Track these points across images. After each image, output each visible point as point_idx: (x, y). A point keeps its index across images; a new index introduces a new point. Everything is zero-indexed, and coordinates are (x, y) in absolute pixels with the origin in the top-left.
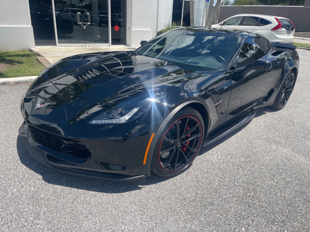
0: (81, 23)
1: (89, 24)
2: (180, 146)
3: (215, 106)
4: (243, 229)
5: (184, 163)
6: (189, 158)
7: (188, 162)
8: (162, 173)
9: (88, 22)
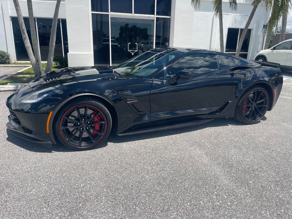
0: (130, 51)
1: (136, 51)
2: (88, 128)
3: (127, 103)
4: (82, 185)
5: (91, 142)
6: (97, 139)
7: (95, 142)
8: (66, 144)
9: (136, 50)
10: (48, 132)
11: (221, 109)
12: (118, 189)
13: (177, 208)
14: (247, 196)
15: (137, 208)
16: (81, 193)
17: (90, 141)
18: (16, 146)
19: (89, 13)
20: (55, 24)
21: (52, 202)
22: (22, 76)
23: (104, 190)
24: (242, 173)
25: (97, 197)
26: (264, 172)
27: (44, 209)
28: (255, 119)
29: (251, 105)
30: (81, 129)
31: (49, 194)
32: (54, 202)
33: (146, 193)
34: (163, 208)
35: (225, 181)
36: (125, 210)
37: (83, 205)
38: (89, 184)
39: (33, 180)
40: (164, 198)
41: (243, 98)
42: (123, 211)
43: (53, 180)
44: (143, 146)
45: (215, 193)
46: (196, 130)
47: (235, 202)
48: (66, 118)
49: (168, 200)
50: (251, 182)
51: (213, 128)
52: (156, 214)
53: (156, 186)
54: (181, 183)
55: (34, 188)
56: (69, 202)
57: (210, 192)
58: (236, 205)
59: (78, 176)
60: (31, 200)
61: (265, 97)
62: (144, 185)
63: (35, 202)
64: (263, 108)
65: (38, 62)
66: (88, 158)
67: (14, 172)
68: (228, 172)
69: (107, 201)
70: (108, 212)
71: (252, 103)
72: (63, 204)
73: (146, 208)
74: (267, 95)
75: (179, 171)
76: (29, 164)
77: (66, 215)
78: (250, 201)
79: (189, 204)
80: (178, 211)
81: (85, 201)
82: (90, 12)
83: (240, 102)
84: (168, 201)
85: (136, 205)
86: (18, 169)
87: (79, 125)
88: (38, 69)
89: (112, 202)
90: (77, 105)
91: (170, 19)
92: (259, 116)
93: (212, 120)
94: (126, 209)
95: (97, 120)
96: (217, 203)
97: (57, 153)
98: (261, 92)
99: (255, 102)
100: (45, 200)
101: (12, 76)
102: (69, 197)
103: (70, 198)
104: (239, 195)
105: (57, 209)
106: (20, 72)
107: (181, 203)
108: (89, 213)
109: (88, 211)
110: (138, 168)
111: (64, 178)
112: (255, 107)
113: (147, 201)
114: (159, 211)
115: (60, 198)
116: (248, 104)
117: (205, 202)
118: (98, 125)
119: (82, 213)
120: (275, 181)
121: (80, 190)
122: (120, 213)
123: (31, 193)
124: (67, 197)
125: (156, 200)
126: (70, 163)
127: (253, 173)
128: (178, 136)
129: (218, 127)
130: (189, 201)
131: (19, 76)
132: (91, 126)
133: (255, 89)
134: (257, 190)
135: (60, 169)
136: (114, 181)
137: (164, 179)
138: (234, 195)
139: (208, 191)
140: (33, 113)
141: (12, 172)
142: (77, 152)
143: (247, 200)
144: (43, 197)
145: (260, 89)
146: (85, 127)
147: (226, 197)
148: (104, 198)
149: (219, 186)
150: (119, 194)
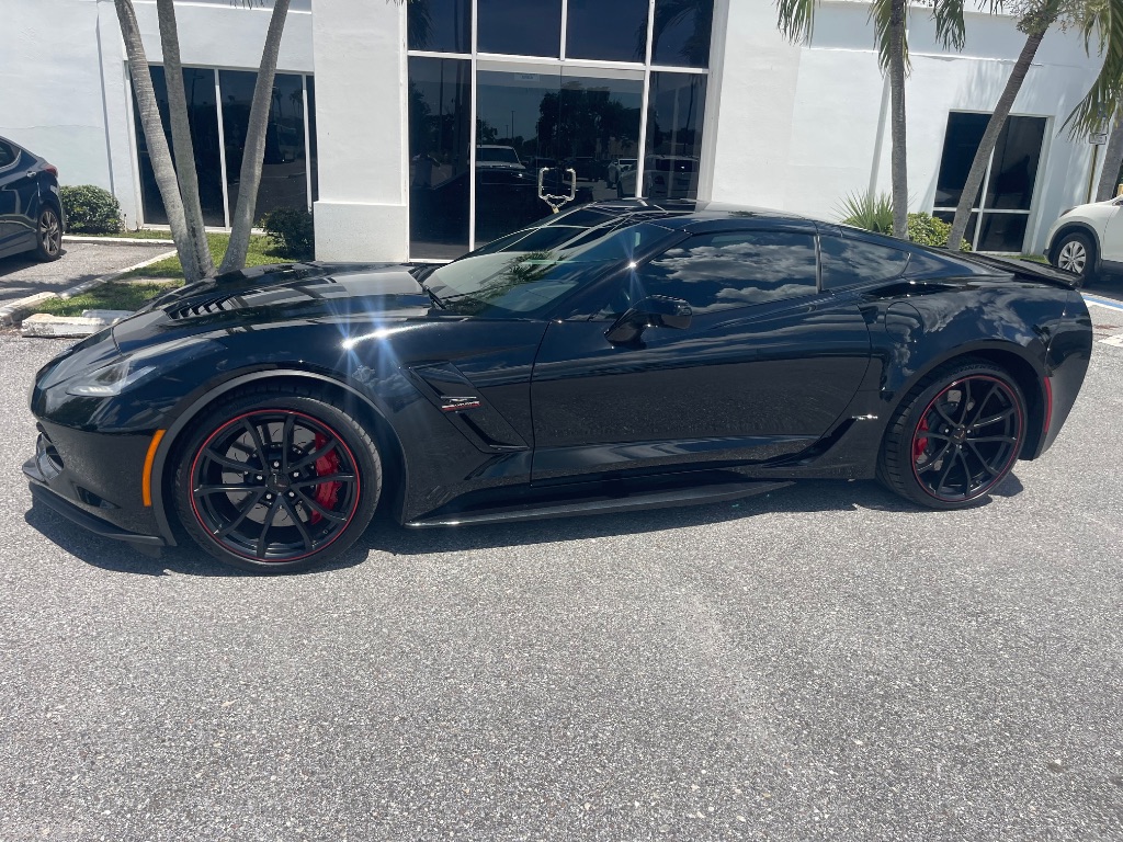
0: (545, 198)
1: (571, 199)
2: (292, 494)
3: (441, 411)
4: (227, 703)
5: (302, 548)
6: (323, 537)
7: (317, 547)
8: (211, 549)
9: (569, 195)
10: (147, 502)
11: (823, 445)
12: (349, 726)
13: (538, 816)
14: (824, 793)
15: (392, 804)
16: (214, 730)
17: (299, 543)
18: (48, 541)
19: (397, 57)
20: (263, 99)
21: (107, 757)
22: (145, 282)
23: (297, 726)
24: (837, 705)
25: (265, 751)
26: (928, 707)
27: (74, 778)
28: (964, 490)
29: (948, 435)
30: (269, 497)
31: (105, 727)
32: (113, 756)
33: (442, 752)
34: (487, 814)
35: (758, 729)
36: (347, 808)
37: (205, 777)
38: (254, 701)
39: (68, 672)
40: (503, 775)
41: (911, 405)
42: (337, 812)
43: (135, 678)
44: (494, 572)
45: (704, 772)
46: (719, 520)
47: (770, 813)
48: (213, 456)
49: (517, 783)
50: (859, 743)
51: (790, 515)
52: (452, 834)
53: (490, 728)
54: (586, 725)
55: (62, 700)
56: (163, 760)
57: (684, 769)
58: (769, 826)
59: (224, 667)
60: (41, 742)
61: (1010, 405)
62: (448, 721)
63: (52, 748)
64: (1003, 448)
65: (194, 236)
66: (281, 606)
67: (15, 638)
68: (782, 694)
69: (292, 771)
70: (285, 808)
71: (951, 428)
72: (139, 765)
73: (426, 809)
74: (1017, 397)
75: (597, 677)
76: (74, 610)
77: (140, 806)
78: (826, 816)
79: (587, 806)
80: (537, 831)
81: (217, 762)
82: (403, 52)
83: (901, 420)
84: (515, 787)
85: (391, 795)
86: (32, 629)
87: (262, 483)
88: (196, 259)
89: (313, 773)
90: (252, 411)
91: (703, 78)
92: (984, 480)
93: (786, 484)
94: (353, 805)
95: (327, 466)
96: (695, 813)
97: (178, 577)
98: (991, 385)
99: (968, 422)
100: (85, 745)
101: (109, 283)
102: (167, 744)
103: (171, 746)
104: (795, 788)
105: (116, 780)
106: (145, 269)
107: (558, 802)
108: (217, 808)
109: (218, 802)
110: (448, 652)
111: (173, 674)
112: (965, 444)
113: (437, 783)
114: (466, 822)
115: (136, 745)
116: (936, 431)
117: (653, 804)
118: (331, 484)
119: (195, 806)
120: (957, 747)
121: (215, 721)
122: (327, 818)
123: (49, 715)
124: (164, 741)
125: (473, 779)
126: (211, 618)
127: (882, 706)
128: (638, 540)
129: (811, 515)
130: (590, 796)
131: (135, 282)
132: (302, 489)
133: (965, 373)
134: (871, 775)
135: (169, 639)
136: (343, 698)
137: (529, 702)
138: (773, 789)
139: (676, 762)
140: (104, 433)
141: (8, 635)
142: (251, 579)
143: (817, 811)
144: (83, 736)
145: (983, 371)
146: (280, 489)
147: (739, 791)
148: (288, 757)
149: (729, 747)
150: (347, 745)
